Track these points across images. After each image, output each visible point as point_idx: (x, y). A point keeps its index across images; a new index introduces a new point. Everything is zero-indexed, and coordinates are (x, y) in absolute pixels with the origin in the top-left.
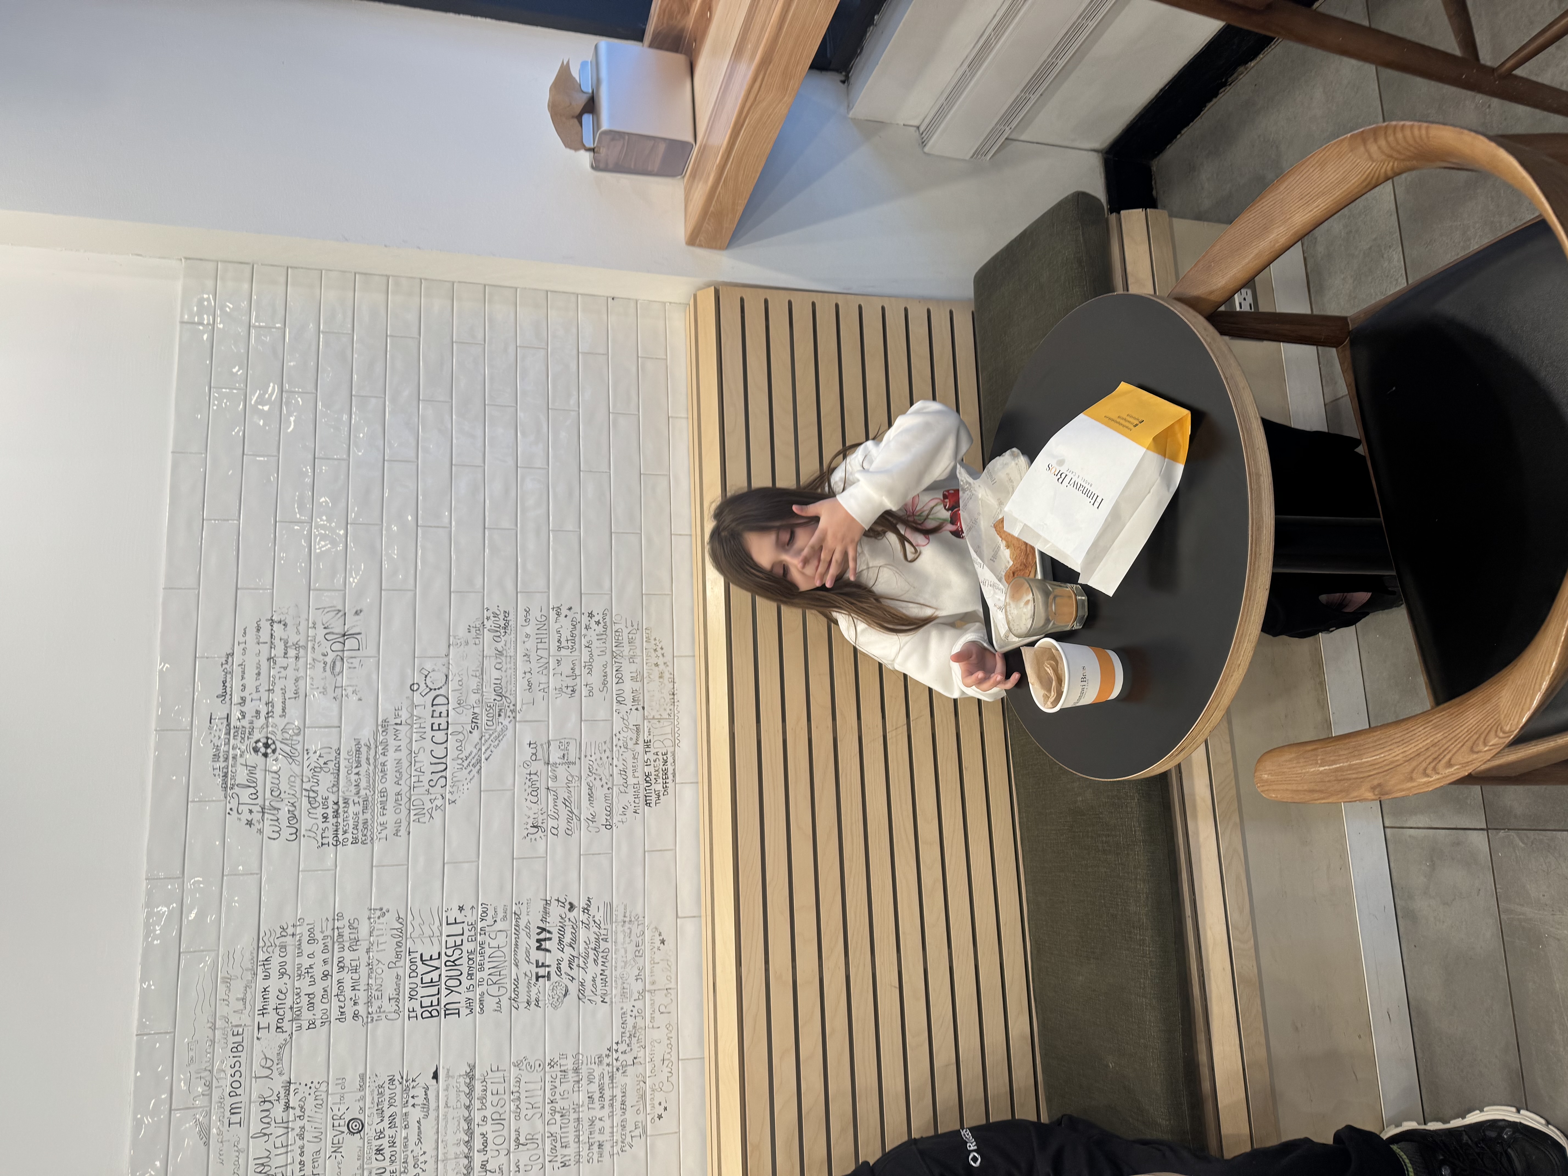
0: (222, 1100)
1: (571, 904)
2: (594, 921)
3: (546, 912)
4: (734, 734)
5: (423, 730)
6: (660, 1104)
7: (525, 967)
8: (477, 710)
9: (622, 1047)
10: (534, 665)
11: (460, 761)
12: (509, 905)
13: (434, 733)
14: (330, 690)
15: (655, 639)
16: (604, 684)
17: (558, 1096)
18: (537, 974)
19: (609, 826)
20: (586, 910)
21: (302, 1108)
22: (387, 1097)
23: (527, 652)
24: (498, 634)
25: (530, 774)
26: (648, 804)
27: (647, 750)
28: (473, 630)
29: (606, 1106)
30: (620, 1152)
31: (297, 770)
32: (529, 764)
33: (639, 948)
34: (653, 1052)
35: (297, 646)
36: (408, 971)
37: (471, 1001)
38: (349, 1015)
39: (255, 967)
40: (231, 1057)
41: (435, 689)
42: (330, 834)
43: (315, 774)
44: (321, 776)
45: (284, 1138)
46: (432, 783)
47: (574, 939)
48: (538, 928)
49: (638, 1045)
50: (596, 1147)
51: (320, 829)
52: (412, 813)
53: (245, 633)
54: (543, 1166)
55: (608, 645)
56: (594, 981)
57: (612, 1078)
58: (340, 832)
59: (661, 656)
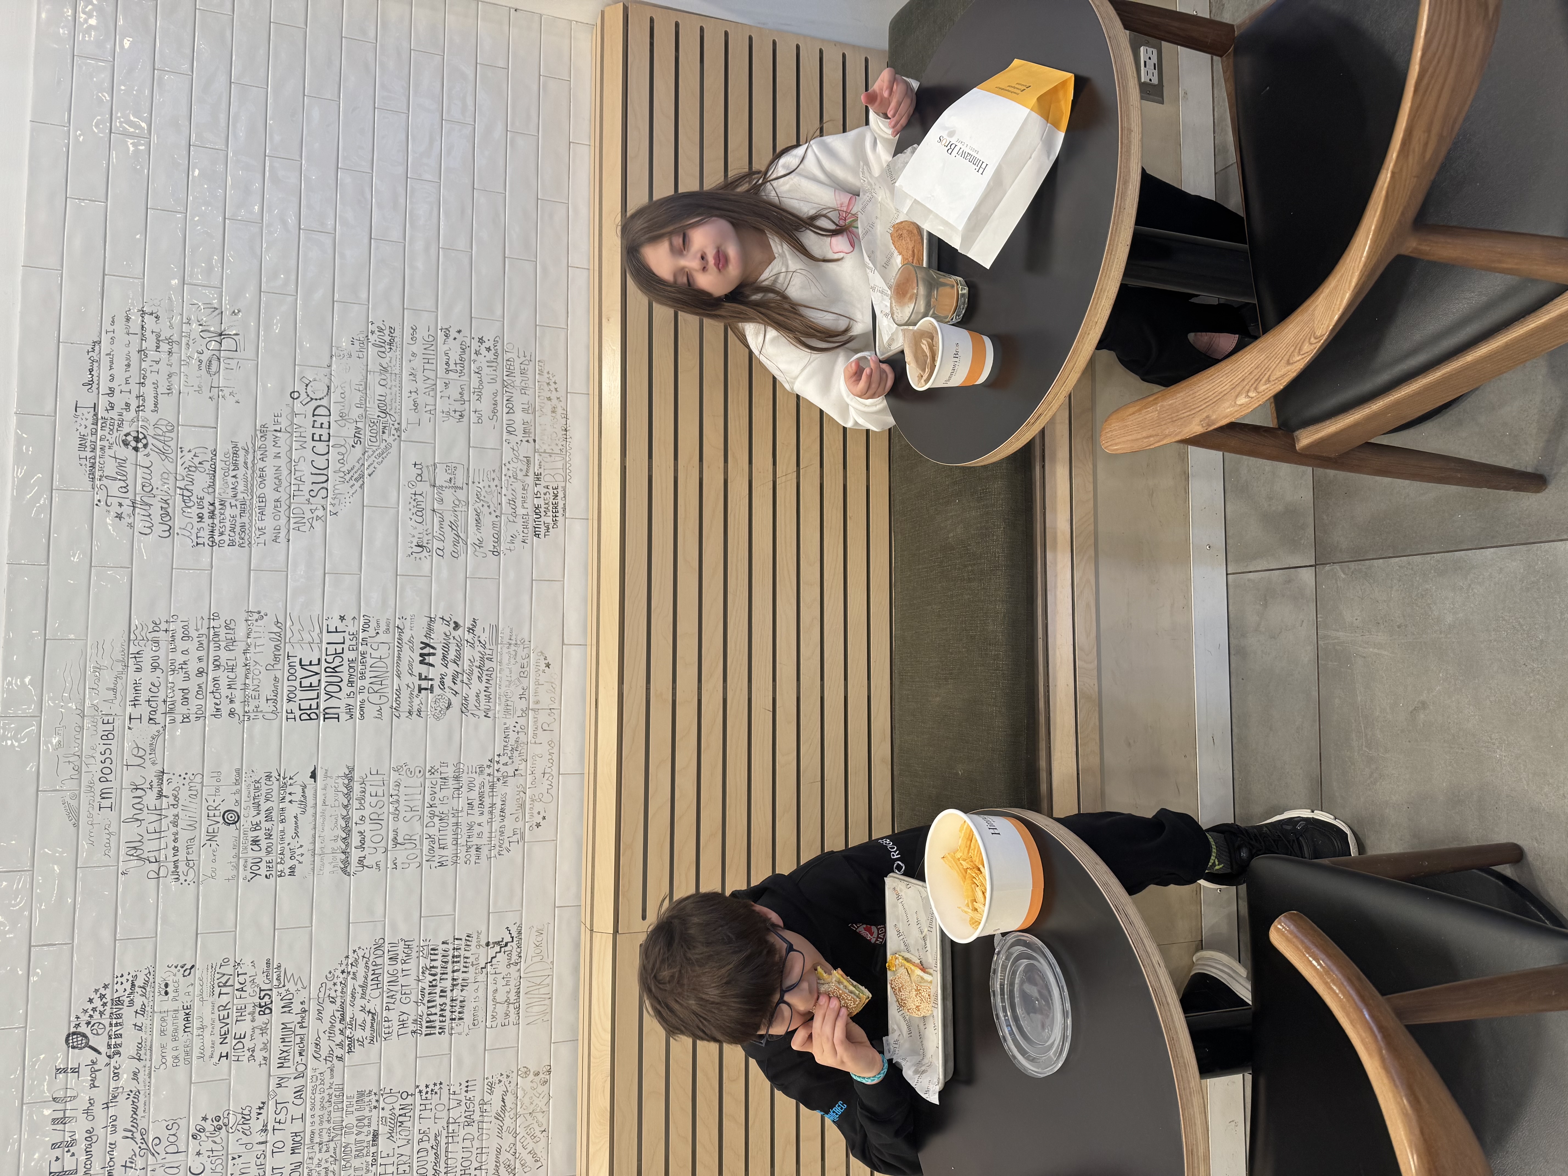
0: (91, 785)
1: (455, 623)
2: (480, 641)
3: (430, 629)
4: (625, 467)
5: (304, 439)
6: (539, 813)
7: (407, 679)
8: (360, 425)
9: (504, 759)
10: (421, 385)
11: (342, 475)
12: (392, 619)
13: (314, 443)
14: (205, 389)
15: (548, 373)
16: (494, 412)
17: (437, 802)
18: (419, 685)
19: (496, 553)
20: (471, 630)
21: (176, 797)
22: (263, 792)
23: (413, 371)
24: (383, 349)
25: (415, 494)
26: (537, 535)
27: (537, 482)
28: (356, 343)
29: (486, 813)
30: (497, 855)
31: (171, 467)
32: (414, 484)
33: (523, 670)
34: (534, 766)
35: (169, 340)
36: (286, 674)
37: (351, 707)
38: (225, 712)
39: (126, 659)
40: (101, 744)
41: (316, 399)
42: (205, 534)
43: (189, 473)
44: (197, 476)
45: (156, 824)
46: (312, 493)
47: (459, 656)
48: (422, 643)
49: (520, 758)
50: (473, 850)
51: (195, 528)
52: (292, 521)
53: (113, 322)
54: (421, 865)
55: (499, 373)
56: (478, 696)
57: (492, 787)
58: (217, 533)
59: (554, 390)
